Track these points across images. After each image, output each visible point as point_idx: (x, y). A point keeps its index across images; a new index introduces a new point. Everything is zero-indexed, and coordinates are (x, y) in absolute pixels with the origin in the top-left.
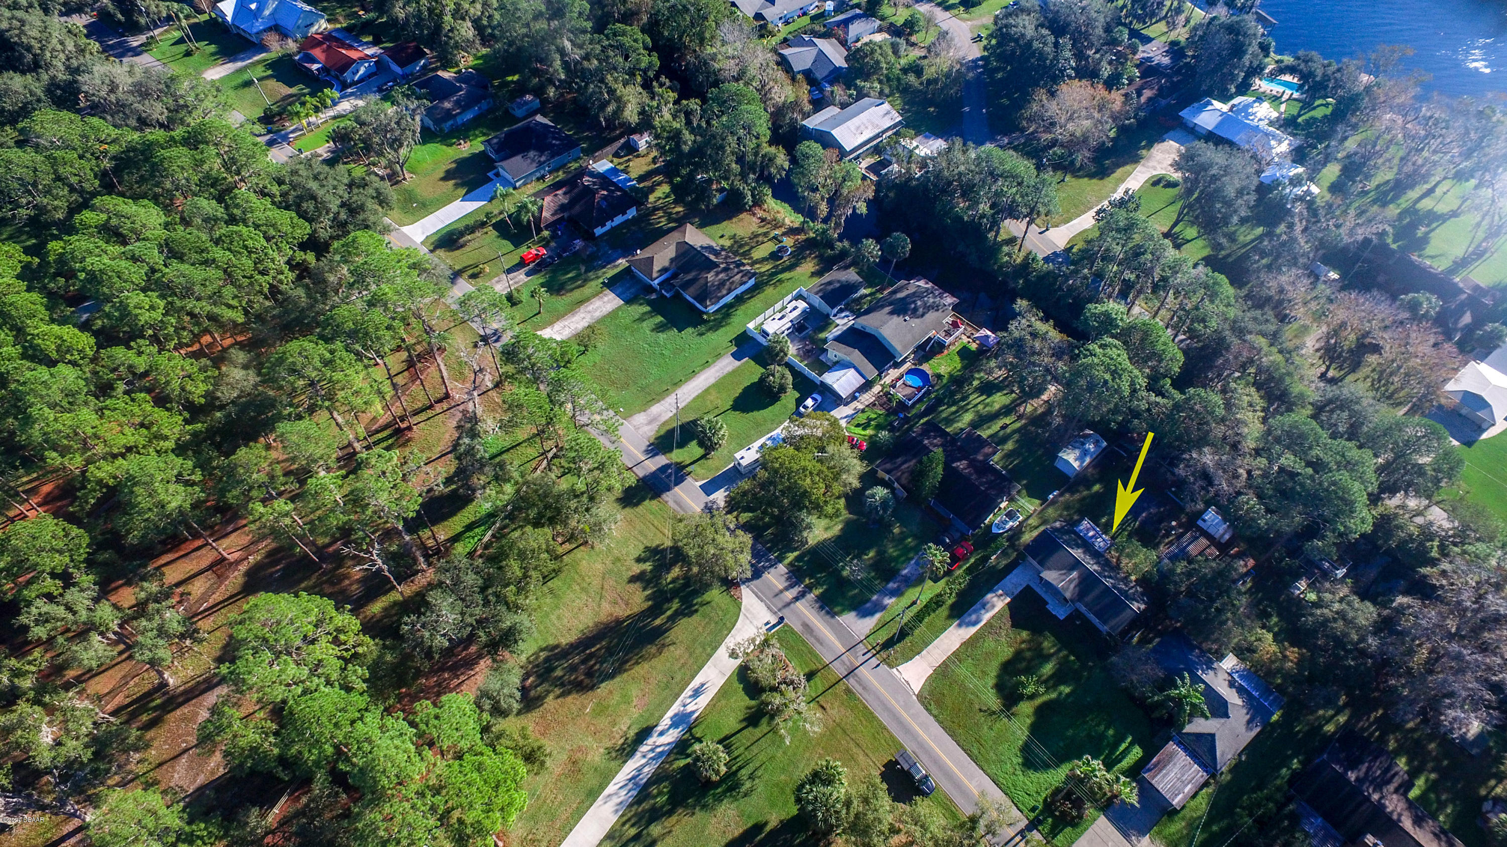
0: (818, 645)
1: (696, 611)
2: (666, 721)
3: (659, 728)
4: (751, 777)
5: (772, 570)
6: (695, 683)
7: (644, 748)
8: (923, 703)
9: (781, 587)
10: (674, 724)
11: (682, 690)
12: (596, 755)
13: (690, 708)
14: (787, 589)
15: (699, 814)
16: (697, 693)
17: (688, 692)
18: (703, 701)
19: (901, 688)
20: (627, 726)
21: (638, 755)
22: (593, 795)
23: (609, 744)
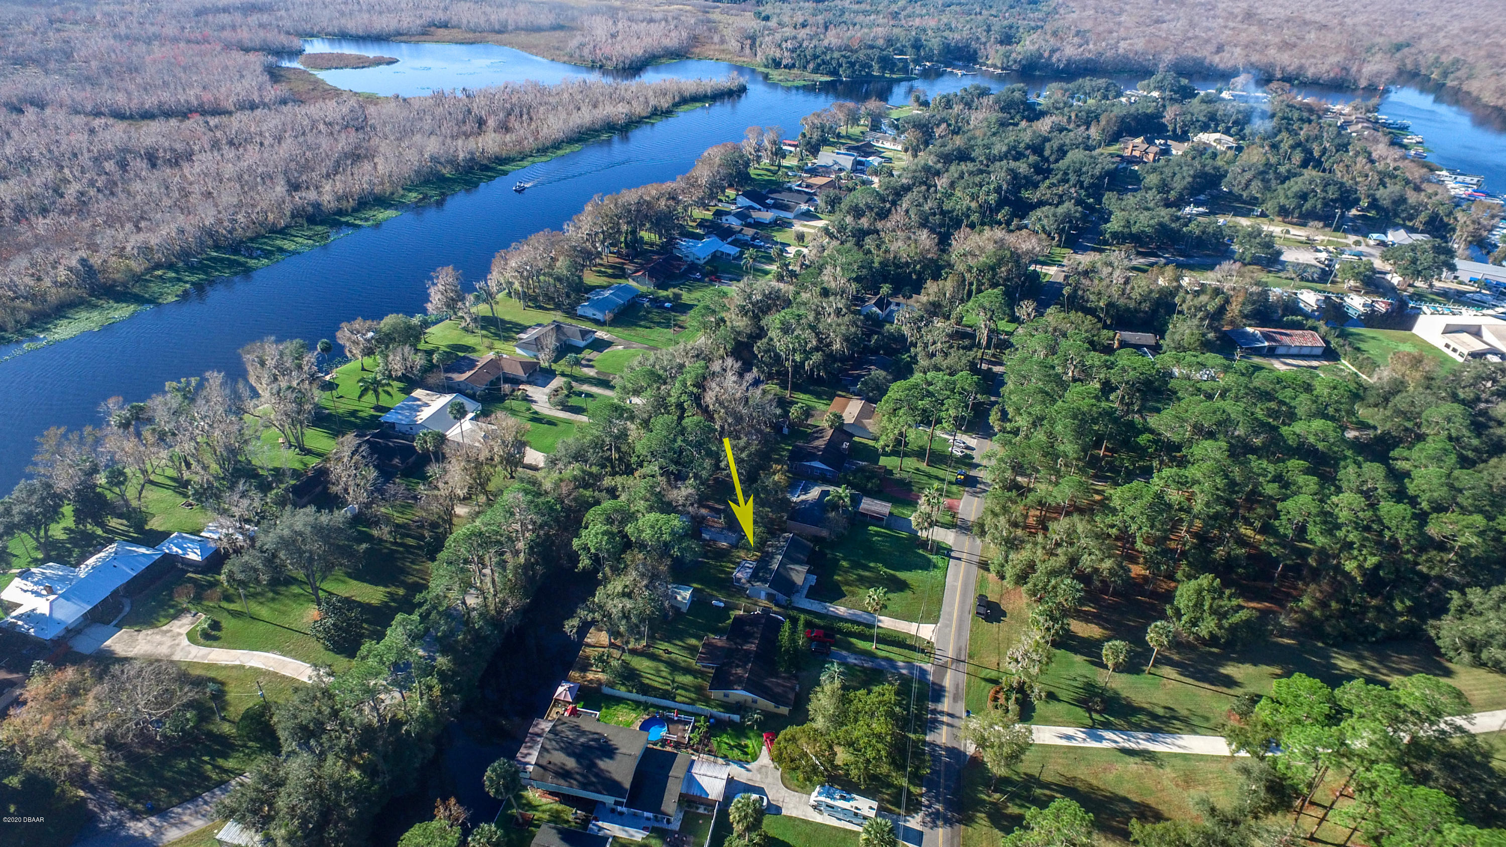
0: (961, 686)
1: (1025, 774)
2: (1105, 744)
3: (1114, 745)
4: (1075, 679)
5: (938, 742)
6: (1064, 742)
7: (1134, 746)
8: (939, 617)
9: (945, 727)
10: (1101, 739)
11: (1075, 747)
12: (1168, 773)
13: (1083, 736)
14: (942, 723)
15: (1124, 694)
16: (1069, 738)
17: (1073, 743)
18: (1070, 731)
19: (939, 633)
20: (1133, 765)
21: (1141, 747)
22: (1185, 757)
23: (1155, 770)
